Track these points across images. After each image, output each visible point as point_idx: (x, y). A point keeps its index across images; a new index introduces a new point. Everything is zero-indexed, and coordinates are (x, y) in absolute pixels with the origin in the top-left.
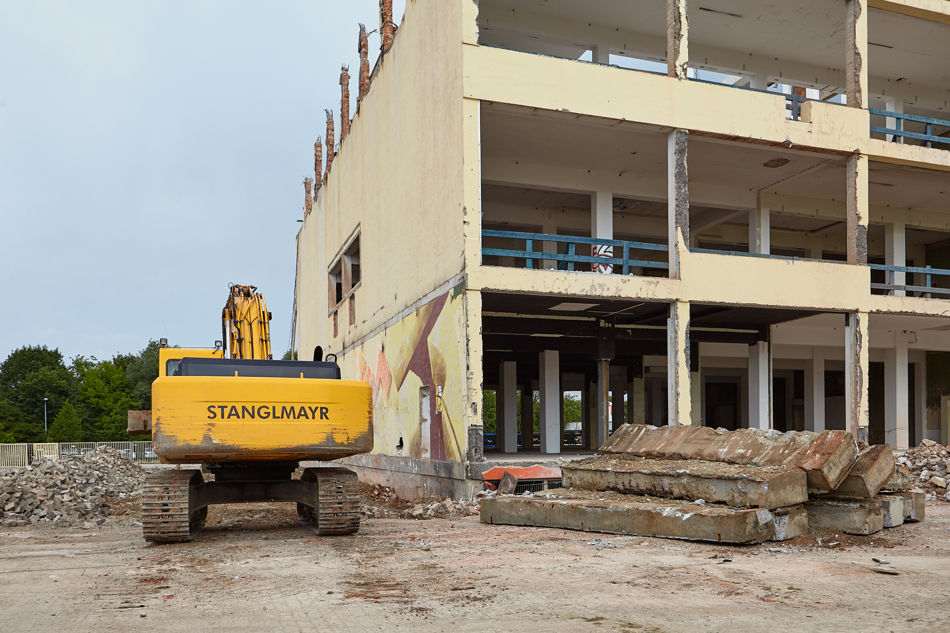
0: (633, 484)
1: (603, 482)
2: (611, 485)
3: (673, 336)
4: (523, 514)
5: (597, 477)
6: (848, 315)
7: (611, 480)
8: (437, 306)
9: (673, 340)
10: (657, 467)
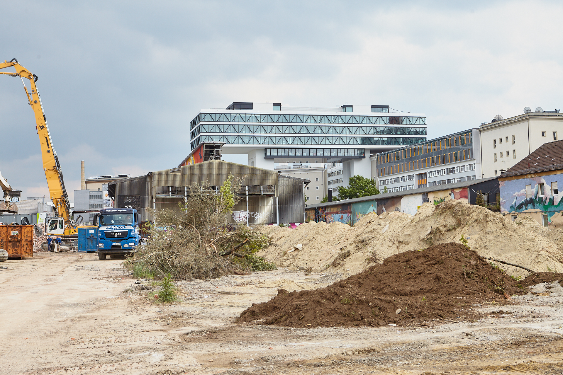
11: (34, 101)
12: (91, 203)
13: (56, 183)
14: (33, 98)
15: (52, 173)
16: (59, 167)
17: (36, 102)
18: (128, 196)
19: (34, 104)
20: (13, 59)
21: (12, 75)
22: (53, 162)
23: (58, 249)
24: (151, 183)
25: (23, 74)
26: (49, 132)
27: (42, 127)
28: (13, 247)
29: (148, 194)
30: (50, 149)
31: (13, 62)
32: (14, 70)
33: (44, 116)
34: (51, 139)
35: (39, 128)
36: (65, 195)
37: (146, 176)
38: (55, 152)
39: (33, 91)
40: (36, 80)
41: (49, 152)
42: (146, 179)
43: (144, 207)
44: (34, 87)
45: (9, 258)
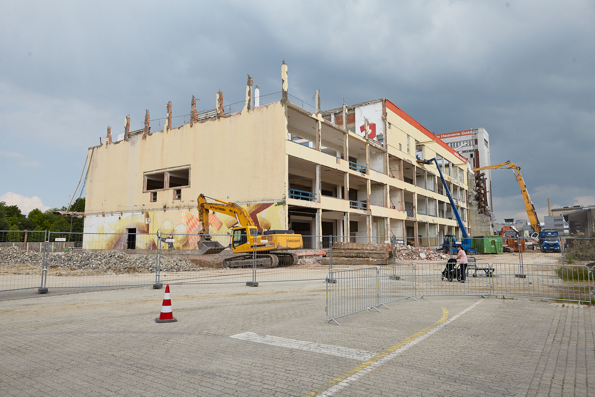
0: (351, 255)
1: (342, 255)
2: (344, 256)
3: (318, 218)
4: (335, 262)
5: (339, 254)
6: (345, 213)
7: (344, 255)
8: (264, 206)
9: (318, 219)
10: (359, 251)
11: (519, 179)
12: (555, 224)
13: (533, 217)
14: (519, 178)
15: (531, 212)
16: (534, 209)
17: (520, 180)
18: (576, 221)
19: (520, 181)
20: (508, 161)
21: (508, 168)
22: (531, 207)
23: (536, 249)
24: (591, 214)
25: (513, 167)
26: (527, 192)
27: (524, 191)
28: (516, 247)
29: (589, 220)
30: (529, 201)
31: (508, 162)
32: (508, 166)
33: (525, 185)
34: (529, 196)
35: (523, 192)
36: (538, 223)
37: (587, 211)
38: (532, 202)
39: (519, 174)
40: (520, 169)
41: (528, 202)
42: (587, 212)
43: (587, 227)
44: (519, 173)
45: (514, 252)
